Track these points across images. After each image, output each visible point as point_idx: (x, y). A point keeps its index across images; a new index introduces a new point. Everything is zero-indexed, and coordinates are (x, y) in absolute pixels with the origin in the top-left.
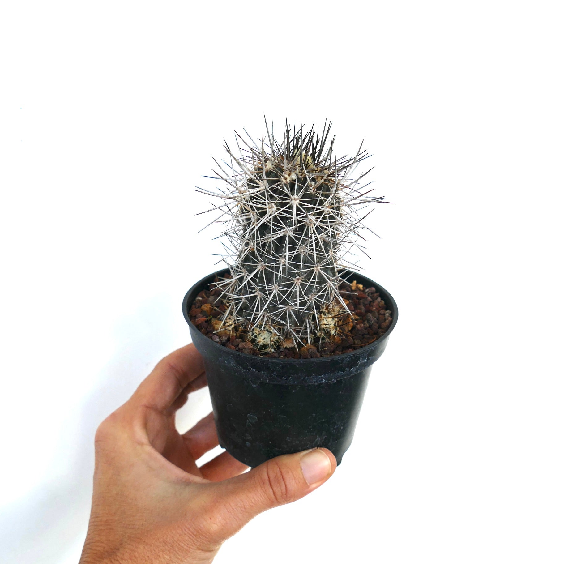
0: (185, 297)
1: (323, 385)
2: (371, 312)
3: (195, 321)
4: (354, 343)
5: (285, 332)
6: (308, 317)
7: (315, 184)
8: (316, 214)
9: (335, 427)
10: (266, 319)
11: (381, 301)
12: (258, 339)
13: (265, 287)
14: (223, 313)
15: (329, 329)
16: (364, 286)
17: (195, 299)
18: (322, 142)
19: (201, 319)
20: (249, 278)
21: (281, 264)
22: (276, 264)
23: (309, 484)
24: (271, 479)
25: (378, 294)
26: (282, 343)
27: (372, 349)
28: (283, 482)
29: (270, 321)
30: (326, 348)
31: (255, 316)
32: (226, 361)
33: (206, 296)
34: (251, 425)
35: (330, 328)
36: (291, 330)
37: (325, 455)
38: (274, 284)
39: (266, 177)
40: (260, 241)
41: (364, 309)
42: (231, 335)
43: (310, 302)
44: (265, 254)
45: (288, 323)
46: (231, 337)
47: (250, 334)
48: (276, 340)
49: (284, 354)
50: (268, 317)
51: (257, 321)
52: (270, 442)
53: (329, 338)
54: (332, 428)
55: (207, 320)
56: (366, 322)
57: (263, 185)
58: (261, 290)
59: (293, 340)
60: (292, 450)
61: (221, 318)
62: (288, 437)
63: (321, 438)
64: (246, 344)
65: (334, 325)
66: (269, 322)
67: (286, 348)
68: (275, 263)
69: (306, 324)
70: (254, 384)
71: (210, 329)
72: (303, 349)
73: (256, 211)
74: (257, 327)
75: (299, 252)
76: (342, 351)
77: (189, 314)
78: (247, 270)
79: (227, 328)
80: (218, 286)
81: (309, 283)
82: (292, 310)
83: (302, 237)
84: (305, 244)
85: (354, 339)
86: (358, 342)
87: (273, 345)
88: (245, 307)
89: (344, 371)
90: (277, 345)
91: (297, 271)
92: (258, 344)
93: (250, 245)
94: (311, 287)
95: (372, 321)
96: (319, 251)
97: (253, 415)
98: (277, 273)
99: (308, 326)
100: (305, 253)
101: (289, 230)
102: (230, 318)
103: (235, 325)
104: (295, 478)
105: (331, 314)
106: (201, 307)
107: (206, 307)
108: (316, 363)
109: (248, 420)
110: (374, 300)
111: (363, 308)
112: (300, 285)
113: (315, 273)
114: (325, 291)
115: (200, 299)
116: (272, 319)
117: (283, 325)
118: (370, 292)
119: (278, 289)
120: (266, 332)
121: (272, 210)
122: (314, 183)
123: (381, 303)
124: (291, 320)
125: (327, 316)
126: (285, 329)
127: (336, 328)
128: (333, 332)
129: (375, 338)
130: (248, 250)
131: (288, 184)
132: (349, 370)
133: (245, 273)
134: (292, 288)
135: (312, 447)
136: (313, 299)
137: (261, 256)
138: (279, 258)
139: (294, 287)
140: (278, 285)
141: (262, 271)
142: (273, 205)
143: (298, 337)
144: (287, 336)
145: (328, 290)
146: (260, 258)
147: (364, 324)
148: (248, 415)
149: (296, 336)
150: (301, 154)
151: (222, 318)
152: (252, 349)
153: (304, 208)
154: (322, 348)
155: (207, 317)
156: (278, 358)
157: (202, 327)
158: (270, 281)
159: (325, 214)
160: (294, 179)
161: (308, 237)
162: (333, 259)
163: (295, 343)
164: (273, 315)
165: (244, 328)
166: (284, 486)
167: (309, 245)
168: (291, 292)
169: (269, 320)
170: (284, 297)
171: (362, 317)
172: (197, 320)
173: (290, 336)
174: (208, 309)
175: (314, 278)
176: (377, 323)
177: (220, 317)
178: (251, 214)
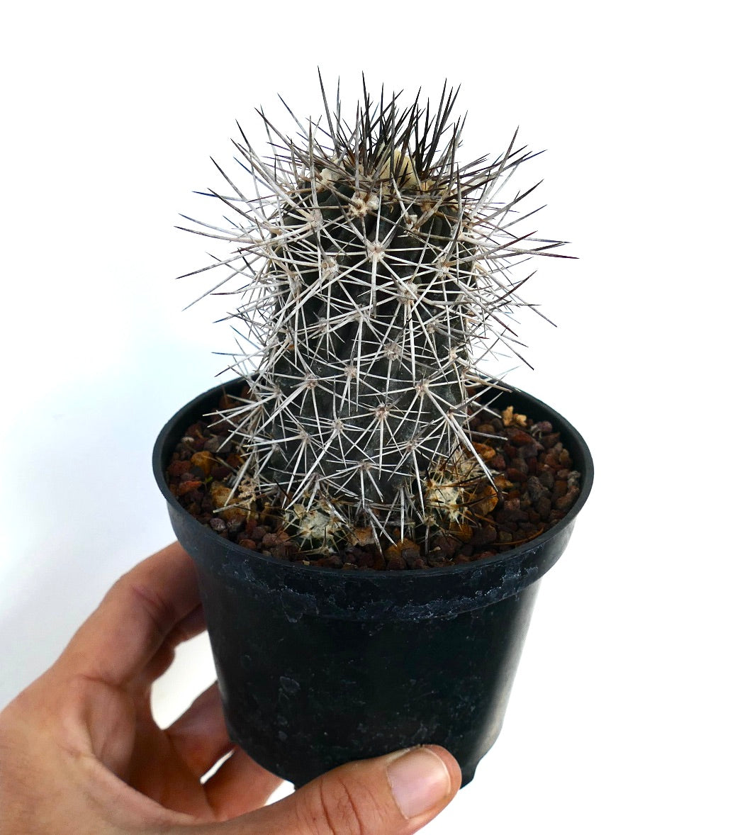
0: (159, 436)
1: (430, 622)
2: (539, 474)
3: (178, 486)
4: (498, 537)
5: (357, 513)
6: (404, 484)
7: (418, 218)
8: (420, 279)
9: (457, 707)
10: (319, 488)
11: (562, 451)
12: (301, 528)
13: (316, 423)
14: (235, 471)
15: (446, 511)
16: (528, 418)
17: (179, 441)
18: (435, 129)
19: (190, 483)
20: (285, 404)
21: (349, 379)
22: (337, 379)
23: (407, 818)
24: (329, 810)
25: (557, 435)
26: (349, 536)
27: (531, 554)
28: (354, 815)
29: (327, 491)
30: (439, 548)
31: (296, 481)
32: (237, 570)
33: (202, 434)
34: (287, 698)
35: (448, 508)
36: (370, 511)
37: (438, 757)
38: (333, 419)
39: (318, 203)
40: (306, 333)
41: (527, 466)
42: (248, 517)
43: (408, 454)
44: (316, 357)
45: (363, 497)
46: (248, 521)
47: (287, 516)
48: (338, 530)
49: (354, 559)
50: (324, 483)
51: (301, 490)
52: (325, 733)
53: (447, 528)
54: (452, 709)
55: (203, 485)
56: (526, 495)
57: (314, 220)
58: (308, 430)
59: (372, 531)
60: (370, 750)
61: (230, 482)
62: (361, 725)
63: (427, 728)
64: (278, 536)
65: (458, 501)
66: (325, 494)
67: (358, 546)
68: (337, 376)
69: (399, 500)
70: (291, 617)
71: (207, 505)
72: (391, 548)
73: (299, 272)
74: (299, 502)
75: (385, 355)
76: (472, 554)
77: (167, 472)
78: (281, 387)
79: (240, 503)
80: (225, 418)
81: (405, 416)
82: (371, 469)
83: (391, 326)
84: (397, 340)
85: (498, 531)
86: (506, 537)
87: (330, 540)
88: (277, 462)
89: (473, 596)
90: (340, 540)
91: (380, 393)
92: (302, 537)
93: (287, 337)
94: (409, 425)
95: (538, 493)
96: (427, 353)
97: (291, 678)
98: (340, 396)
99: (403, 503)
100: (397, 357)
101: (363, 312)
102: (248, 483)
103: (258, 497)
104: (378, 807)
105: (451, 480)
106: (191, 457)
107: (201, 458)
108: (413, 579)
109: (282, 687)
110: (547, 447)
111: (523, 464)
112: (386, 422)
113: (419, 396)
114: (439, 432)
115: (191, 439)
116: (330, 487)
117: (352, 500)
118: (539, 430)
119: (341, 428)
120: (317, 514)
121: (330, 270)
122: (416, 216)
123: (561, 454)
124: (370, 490)
125: (442, 482)
126: (356, 508)
127: (461, 508)
128: (454, 516)
129: (542, 530)
130: (283, 347)
131: (363, 219)
132: (483, 594)
133: (279, 393)
134: (370, 426)
135: (410, 745)
136: (414, 448)
137: (308, 362)
138: (344, 367)
139: (375, 424)
140: (342, 421)
141: (310, 391)
142: (332, 260)
143: (383, 524)
144: (360, 522)
145: (446, 431)
146: (306, 366)
147: (522, 500)
148: (281, 677)
149: (378, 523)
150: (391, 155)
151: (232, 481)
152: (288, 547)
153: (394, 268)
154: (431, 547)
155: (202, 480)
156: (340, 567)
157: (192, 500)
158: (325, 412)
159: (439, 279)
160: (376, 208)
161: (402, 326)
162: (456, 368)
163: (376, 537)
164: (332, 480)
165: (275, 505)
166: (357, 824)
167: (404, 341)
168: (368, 434)
169: (325, 489)
170: (355, 445)
171: (519, 483)
172: (181, 484)
173: (368, 522)
174: (205, 461)
175: (416, 407)
176: (549, 497)
177: (229, 479)
178: (289, 278)
